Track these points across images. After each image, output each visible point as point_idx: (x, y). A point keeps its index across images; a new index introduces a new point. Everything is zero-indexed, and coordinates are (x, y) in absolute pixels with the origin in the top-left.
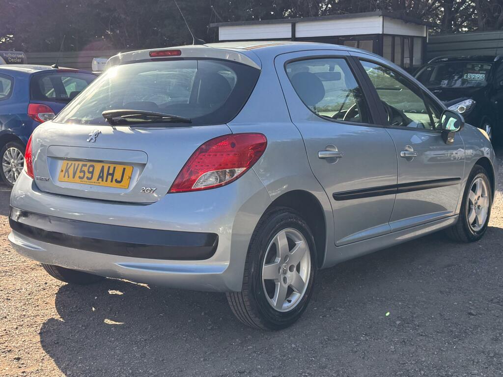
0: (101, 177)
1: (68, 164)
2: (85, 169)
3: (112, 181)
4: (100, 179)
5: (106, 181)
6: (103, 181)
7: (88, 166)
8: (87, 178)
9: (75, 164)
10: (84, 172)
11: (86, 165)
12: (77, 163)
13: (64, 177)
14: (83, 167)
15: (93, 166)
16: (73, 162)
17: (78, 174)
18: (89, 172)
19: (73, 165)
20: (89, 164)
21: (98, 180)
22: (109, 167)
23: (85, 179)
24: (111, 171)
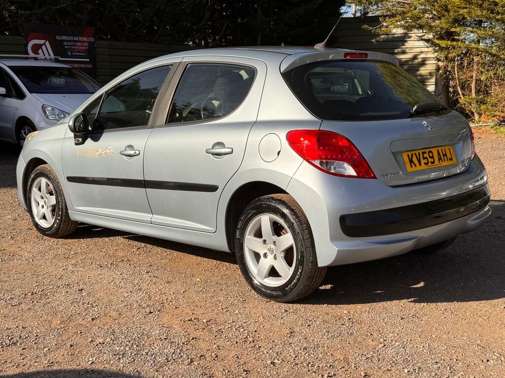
0: (440, 159)
1: (408, 155)
2: (426, 155)
3: (448, 160)
4: (441, 161)
5: (445, 161)
6: (442, 161)
7: (427, 152)
8: (431, 162)
9: (415, 154)
10: (426, 158)
11: (425, 153)
12: (417, 152)
13: (412, 167)
14: (424, 155)
15: (431, 152)
16: (413, 152)
17: (423, 161)
18: (431, 157)
19: (414, 155)
20: (427, 151)
21: (439, 162)
22: (442, 150)
23: (430, 164)
24: (444, 153)
